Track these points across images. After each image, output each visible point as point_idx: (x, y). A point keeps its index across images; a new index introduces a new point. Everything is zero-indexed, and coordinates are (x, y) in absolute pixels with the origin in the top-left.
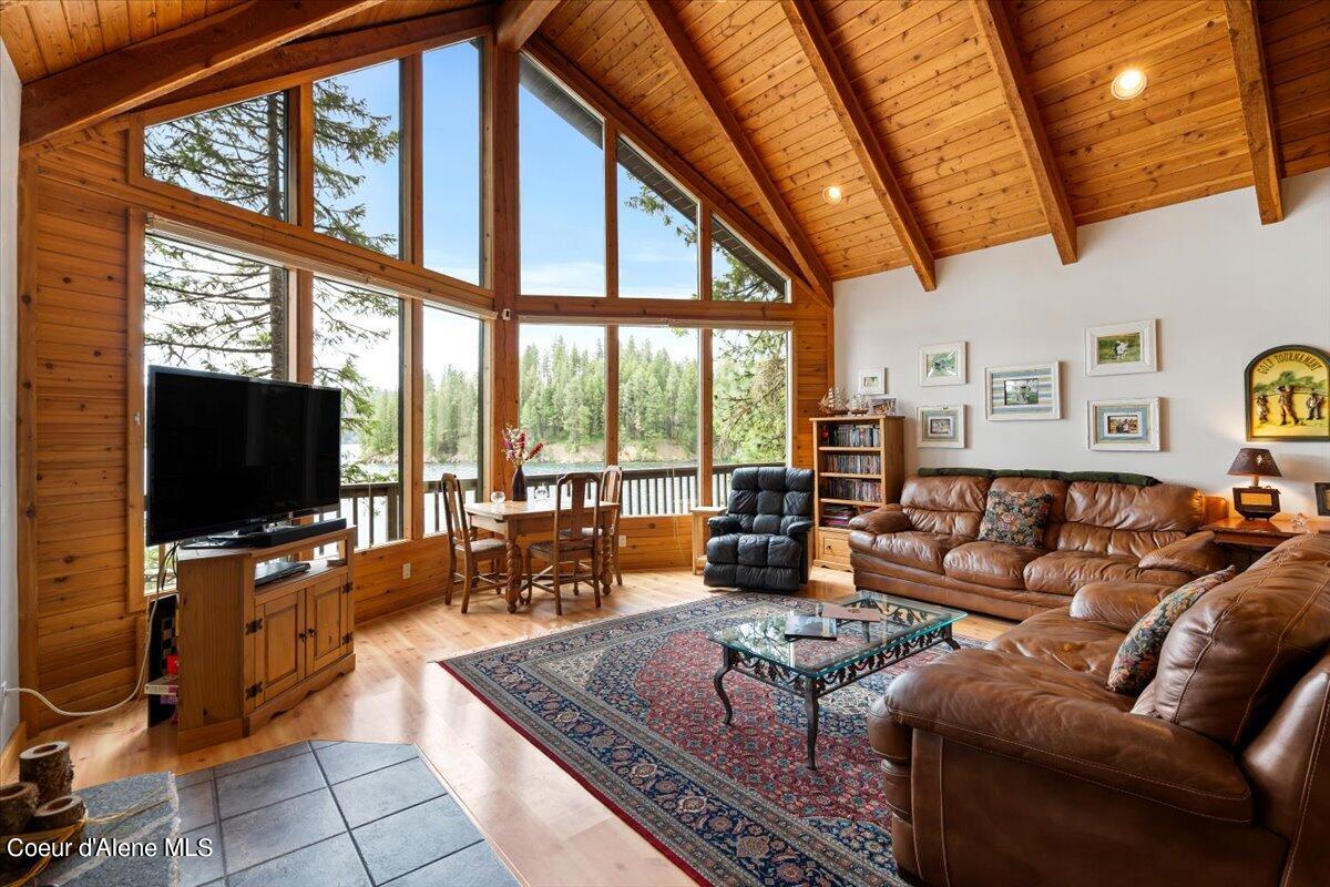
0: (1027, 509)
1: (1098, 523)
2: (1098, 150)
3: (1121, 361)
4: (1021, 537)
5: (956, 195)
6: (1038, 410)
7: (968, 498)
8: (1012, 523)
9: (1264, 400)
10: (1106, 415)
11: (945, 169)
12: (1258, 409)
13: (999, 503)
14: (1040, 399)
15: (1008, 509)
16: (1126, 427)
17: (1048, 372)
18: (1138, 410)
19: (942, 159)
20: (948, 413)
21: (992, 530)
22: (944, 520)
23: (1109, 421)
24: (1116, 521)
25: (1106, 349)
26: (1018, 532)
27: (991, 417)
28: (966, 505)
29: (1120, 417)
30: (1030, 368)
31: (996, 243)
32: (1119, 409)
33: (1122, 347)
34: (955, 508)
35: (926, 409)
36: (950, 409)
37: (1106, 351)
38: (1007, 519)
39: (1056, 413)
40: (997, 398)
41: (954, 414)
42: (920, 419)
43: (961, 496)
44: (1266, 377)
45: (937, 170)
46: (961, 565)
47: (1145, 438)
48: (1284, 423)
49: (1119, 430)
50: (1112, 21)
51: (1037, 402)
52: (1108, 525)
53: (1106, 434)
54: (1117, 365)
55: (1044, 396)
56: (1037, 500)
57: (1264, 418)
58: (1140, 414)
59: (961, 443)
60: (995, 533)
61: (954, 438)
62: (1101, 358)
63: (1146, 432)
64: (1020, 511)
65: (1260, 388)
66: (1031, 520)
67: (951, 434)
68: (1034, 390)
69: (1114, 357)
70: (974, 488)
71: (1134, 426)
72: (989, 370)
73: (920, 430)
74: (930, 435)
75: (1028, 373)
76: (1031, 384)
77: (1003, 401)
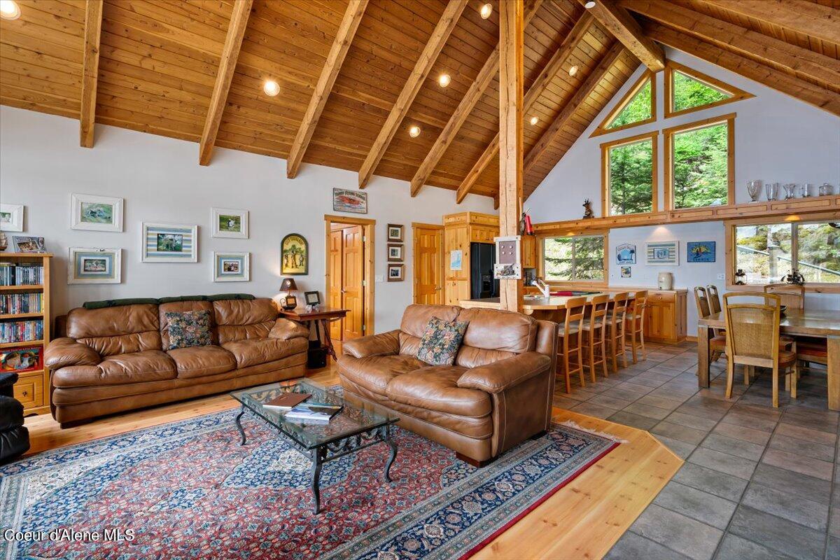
0: (201, 321)
1: (235, 323)
2: (242, 110)
3: (231, 231)
4: (203, 340)
5: (143, 86)
6: (182, 256)
7: (146, 321)
8: (195, 332)
9: (287, 257)
10: (223, 261)
11: (147, 64)
12: (285, 261)
13: (181, 320)
14: (184, 249)
15: (189, 323)
16: (232, 268)
17: (190, 231)
18: (239, 259)
19: (150, 56)
20: (104, 255)
21: (182, 339)
22: (129, 342)
23: (225, 265)
24: (244, 320)
25: (224, 222)
26: (201, 337)
27: (145, 260)
28: (145, 326)
29: (230, 262)
30: (179, 227)
31: (152, 132)
32: (230, 258)
33: (232, 223)
34: (135, 330)
35: (78, 250)
36: (107, 251)
37: (223, 223)
38: (191, 330)
39: (194, 258)
40: (151, 246)
41: (111, 256)
42: (72, 257)
43: (140, 320)
44: (287, 247)
45: (142, 59)
46: (195, 366)
47: (242, 274)
48: (293, 267)
49: (229, 269)
50: (283, 56)
51: (181, 251)
52: (240, 323)
53: (223, 272)
54: (228, 232)
55: (185, 247)
56: (205, 315)
57: (286, 265)
58: (240, 261)
59: (117, 279)
60: (184, 342)
61: (110, 275)
62: (221, 227)
63: (242, 271)
64: (197, 323)
65: (286, 251)
66: (206, 328)
67: (107, 272)
68: (179, 242)
69: (227, 228)
70: (149, 312)
71: (236, 267)
72: (145, 224)
73: (71, 268)
74: (82, 272)
75: (176, 230)
76: (176, 238)
77: (156, 248)
